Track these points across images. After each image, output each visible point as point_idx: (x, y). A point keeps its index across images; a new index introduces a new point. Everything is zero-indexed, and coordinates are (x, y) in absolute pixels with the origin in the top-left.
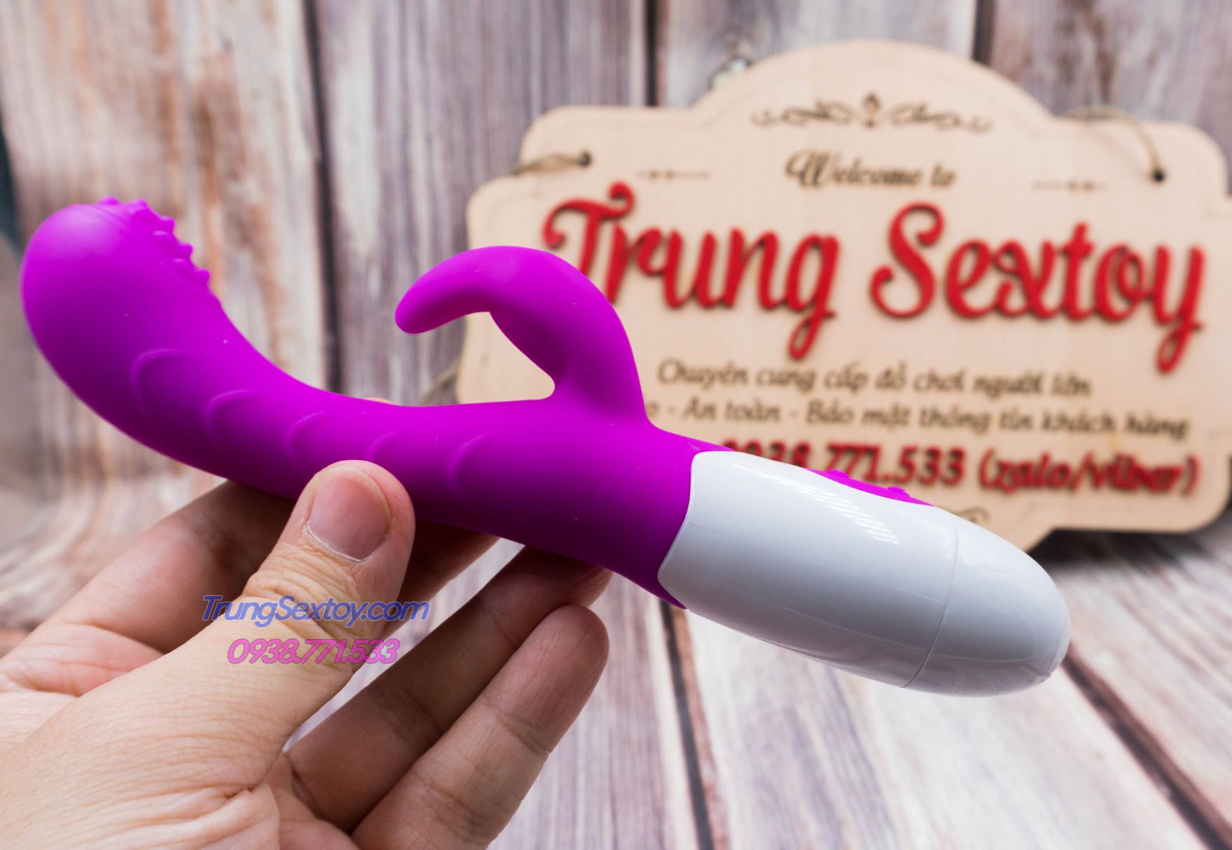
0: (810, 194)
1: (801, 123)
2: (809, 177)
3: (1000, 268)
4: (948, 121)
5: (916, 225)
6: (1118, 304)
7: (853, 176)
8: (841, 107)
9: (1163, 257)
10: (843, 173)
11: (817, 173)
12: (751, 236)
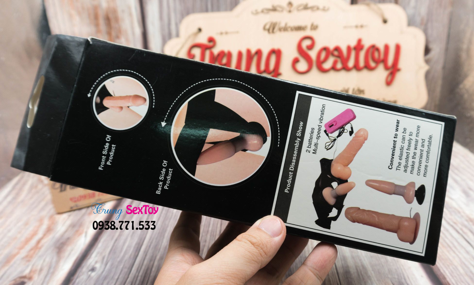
0: (272, 35)
1: (268, 13)
2: (271, 30)
3: (333, 55)
4: (315, 9)
5: (306, 43)
6: (372, 64)
7: (285, 29)
8: (280, 7)
9: (387, 48)
10: (282, 28)
11: (274, 29)
12: (253, 51)
